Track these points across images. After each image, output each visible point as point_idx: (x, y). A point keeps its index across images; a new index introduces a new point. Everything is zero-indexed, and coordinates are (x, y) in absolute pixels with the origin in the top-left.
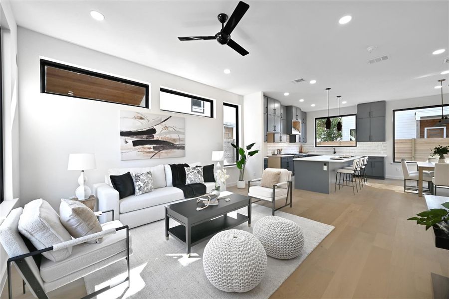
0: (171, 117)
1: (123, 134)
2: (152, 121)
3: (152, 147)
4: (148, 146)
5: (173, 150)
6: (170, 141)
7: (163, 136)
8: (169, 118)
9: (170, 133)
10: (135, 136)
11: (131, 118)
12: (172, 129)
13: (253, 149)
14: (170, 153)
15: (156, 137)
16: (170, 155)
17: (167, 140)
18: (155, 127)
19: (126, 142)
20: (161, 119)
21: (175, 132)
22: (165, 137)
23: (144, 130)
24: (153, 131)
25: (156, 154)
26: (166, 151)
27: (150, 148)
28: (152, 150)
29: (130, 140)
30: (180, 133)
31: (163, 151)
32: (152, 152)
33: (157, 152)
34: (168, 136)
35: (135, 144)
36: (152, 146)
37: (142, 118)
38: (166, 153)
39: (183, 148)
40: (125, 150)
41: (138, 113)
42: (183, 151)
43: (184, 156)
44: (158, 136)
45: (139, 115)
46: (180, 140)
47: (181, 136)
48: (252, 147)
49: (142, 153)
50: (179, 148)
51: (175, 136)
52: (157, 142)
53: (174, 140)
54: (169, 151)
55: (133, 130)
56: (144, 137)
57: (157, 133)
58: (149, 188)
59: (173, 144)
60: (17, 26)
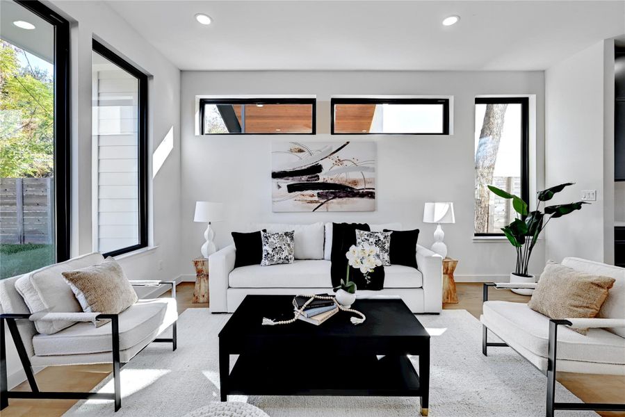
0: (348, 143)
1: (276, 175)
2: (316, 154)
3: (316, 195)
4: (310, 192)
5: (351, 199)
6: (347, 185)
7: (334, 177)
8: (344, 145)
9: (348, 169)
10: (291, 178)
11: (285, 152)
12: (349, 164)
13: (558, 200)
14: (346, 203)
15: (323, 177)
16: (345, 207)
17: (341, 183)
18: (320, 163)
19: (279, 187)
20: (331, 149)
21: (356, 167)
22: (337, 178)
23: (303, 168)
24: (317, 169)
25: (322, 204)
26: (339, 200)
27: (313, 196)
28: (316, 198)
29: (285, 183)
30: (367, 169)
31: (334, 200)
32: (316, 202)
33: (323, 201)
34: (343, 175)
35: (291, 189)
36: (315, 192)
37: (301, 151)
38: (338, 203)
39: (371, 195)
40: (277, 197)
41: (296, 143)
42: (371, 200)
43: (373, 210)
44: (326, 177)
45: (297, 147)
46: (365, 181)
47: (368, 175)
48: (556, 195)
49: (300, 202)
50: (362, 195)
51: (356, 175)
52: (325, 186)
53: (355, 183)
54: (345, 199)
55: (288, 169)
56: (304, 179)
57: (323, 172)
58: (283, 257)
59: (351, 188)
60: (181, 71)
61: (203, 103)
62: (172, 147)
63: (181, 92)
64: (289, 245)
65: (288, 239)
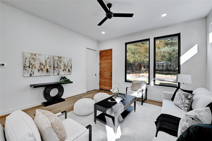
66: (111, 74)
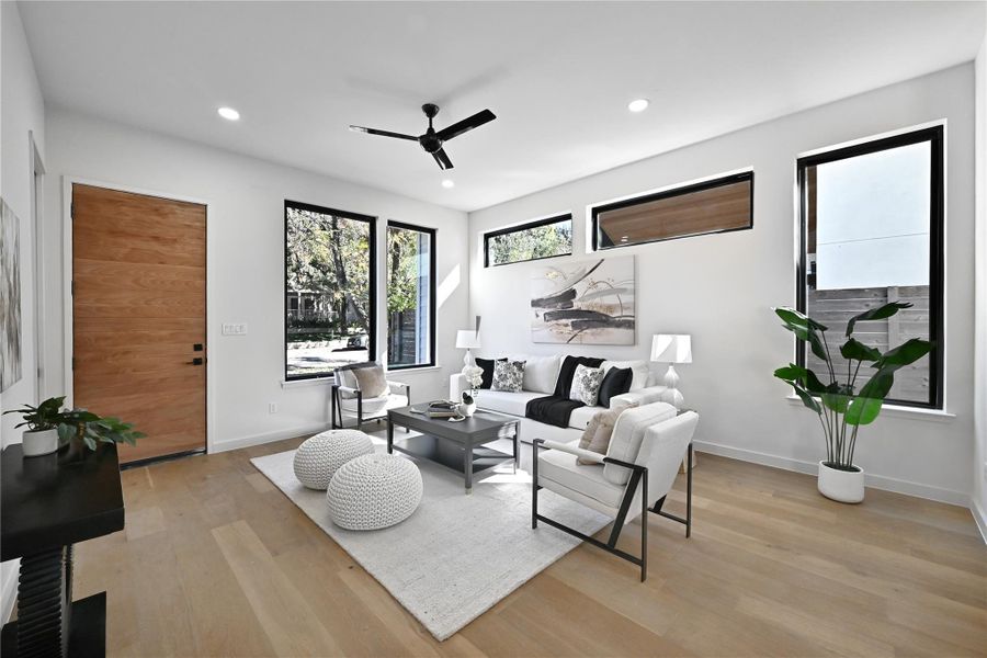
0: (603, 260)
1: (535, 303)
2: (570, 277)
3: (570, 324)
4: (563, 321)
5: (606, 329)
6: (602, 311)
7: (589, 302)
8: (599, 265)
9: (602, 293)
10: (547, 306)
11: (542, 278)
12: (604, 286)
14: (599, 334)
15: (577, 304)
16: (600, 340)
17: (595, 309)
18: (574, 287)
19: (537, 316)
20: (584, 270)
21: (612, 291)
22: (591, 305)
23: (557, 293)
24: (571, 295)
25: (576, 335)
26: (594, 330)
27: (567, 325)
28: (570, 328)
29: (542, 311)
30: (624, 291)
31: (588, 331)
32: (570, 333)
33: (576, 332)
34: (597, 300)
35: (547, 317)
36: (569, 321)
38: (593, 334)
39: (630, 324)
40: (536, 327)
41: (551, 267)
42: (631, 332)
43: (633, 343)
44: (580, 304)
46: (622, 307)
47: (627, 299)
49: (556, 333)
50: (619, 325)
51: (611, 300)
52: (579, 313)
53: (610, 308)
54: (599, 330)
55: (546, 295)
56: (559, 306)
57: (577, 297)
58: (508, 384)
59: (606, 316)
60: (469, 213)
61: (487, 237)
62: (458, 281)
63: (469, 229)
64: (515, 374)
65: (515, 368)
66: (198, 355)
